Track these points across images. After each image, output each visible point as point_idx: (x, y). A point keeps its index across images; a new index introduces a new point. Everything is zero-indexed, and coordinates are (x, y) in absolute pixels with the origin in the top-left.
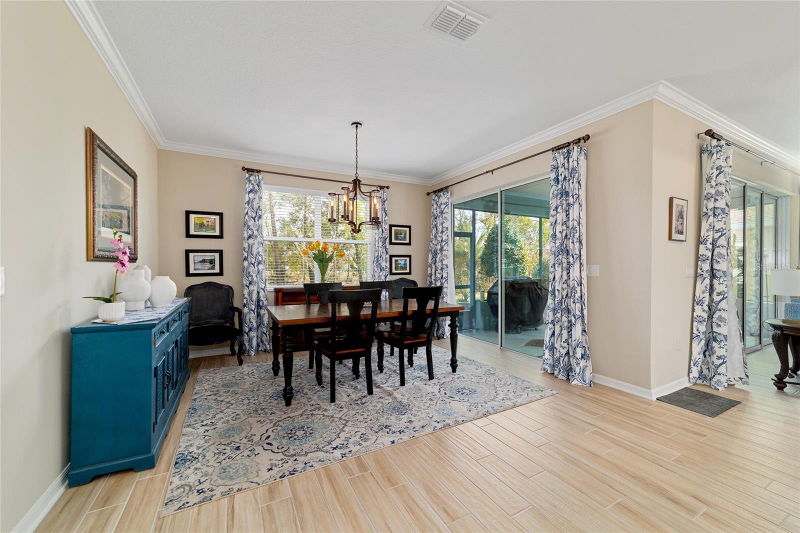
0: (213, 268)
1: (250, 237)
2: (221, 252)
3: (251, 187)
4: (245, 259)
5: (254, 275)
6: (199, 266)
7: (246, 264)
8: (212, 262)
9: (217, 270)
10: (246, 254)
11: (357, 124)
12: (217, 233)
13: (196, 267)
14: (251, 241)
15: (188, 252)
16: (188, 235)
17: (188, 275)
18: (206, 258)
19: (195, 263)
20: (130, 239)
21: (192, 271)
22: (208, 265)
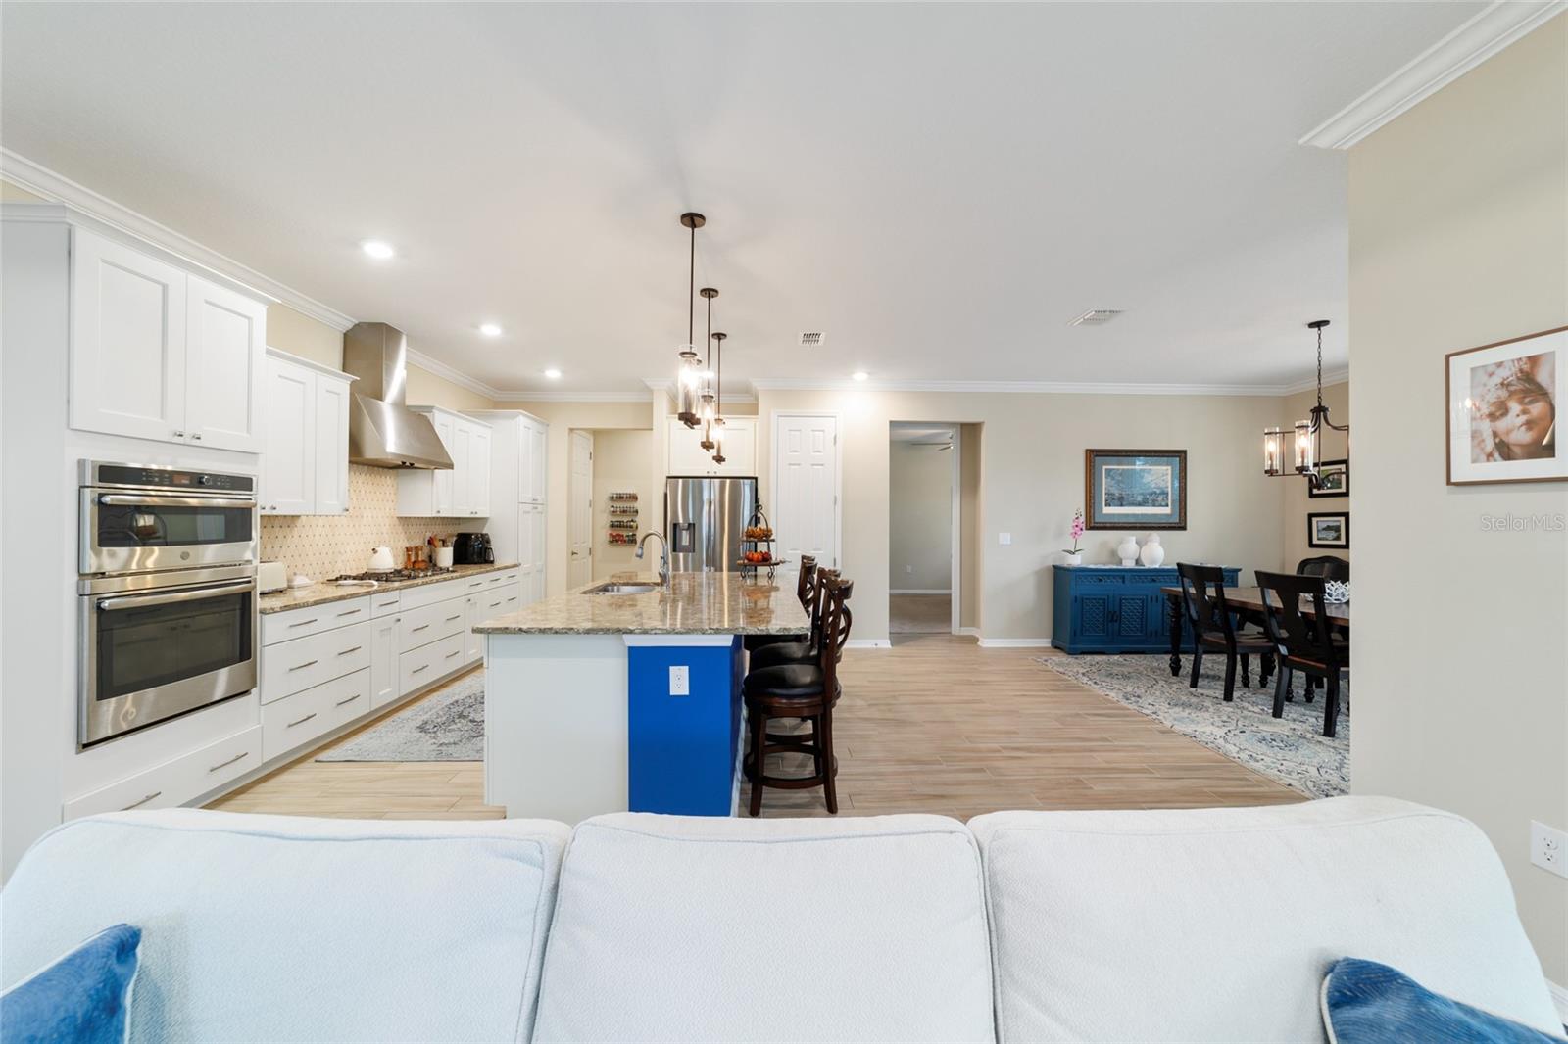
0: (1338, 538)
2: (1347, 516)
6: (1323, 534)
8: (1337, 529)
9: (1343, 541)
11: (1320, 325)
12: (1343, 489)
13: (1320, 536)
15: (1311, 516)
16: (1312, 496)
17: (1312, 545)
18: (1331, 524)
19: (1318, 531)
20: (1167, 511)
21: (1315, 541)
22: (1333, 534)
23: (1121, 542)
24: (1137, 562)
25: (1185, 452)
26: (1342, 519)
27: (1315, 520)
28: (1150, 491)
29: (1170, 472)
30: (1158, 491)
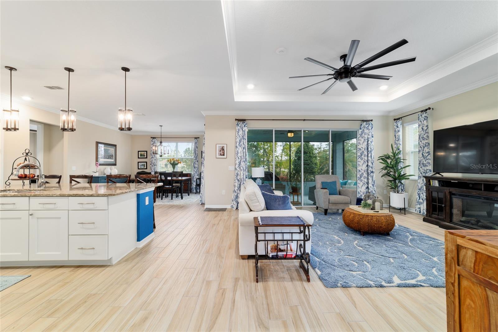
0: (144, 167)
1: (152, 158)
2: (146, 162)
3: (153, 143)
4: (151, 164)
5: (153, 169)
6: (141, 166)
7: (151, 166)
8: (144, 165)
9: (145, 168)
10: (151, 163)
11: (161, 126)
12: (146, 157)
14: (152, 159)
15: (138, 162)
16: (139, 158)
17: (138, 169)
18: (143, 164)
19: (140, 166)
20: (113, 160)
21: (139, 168)
22: (143, 166)
23: (105, 169)
24: (111, 173)
25: (116, 145)
26: (145, 163)
27: (139, 163)
28: (110, 155)
29: (113, 150)
30: (111, 155)
